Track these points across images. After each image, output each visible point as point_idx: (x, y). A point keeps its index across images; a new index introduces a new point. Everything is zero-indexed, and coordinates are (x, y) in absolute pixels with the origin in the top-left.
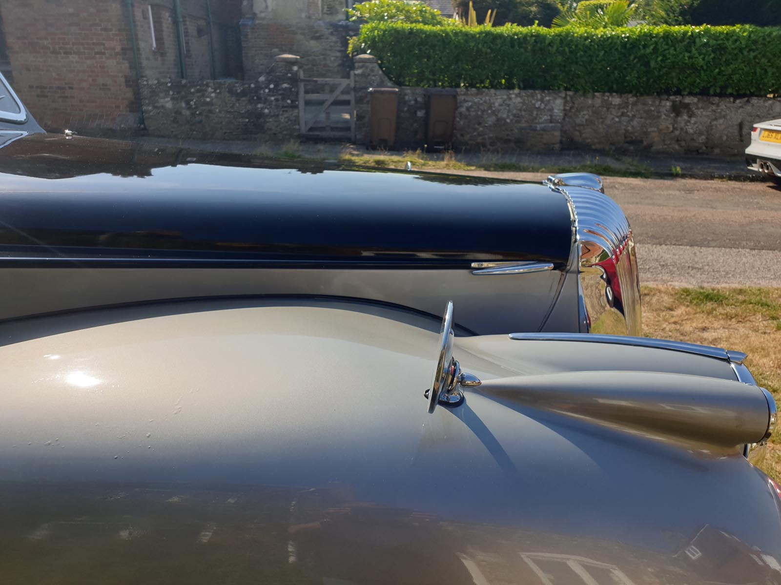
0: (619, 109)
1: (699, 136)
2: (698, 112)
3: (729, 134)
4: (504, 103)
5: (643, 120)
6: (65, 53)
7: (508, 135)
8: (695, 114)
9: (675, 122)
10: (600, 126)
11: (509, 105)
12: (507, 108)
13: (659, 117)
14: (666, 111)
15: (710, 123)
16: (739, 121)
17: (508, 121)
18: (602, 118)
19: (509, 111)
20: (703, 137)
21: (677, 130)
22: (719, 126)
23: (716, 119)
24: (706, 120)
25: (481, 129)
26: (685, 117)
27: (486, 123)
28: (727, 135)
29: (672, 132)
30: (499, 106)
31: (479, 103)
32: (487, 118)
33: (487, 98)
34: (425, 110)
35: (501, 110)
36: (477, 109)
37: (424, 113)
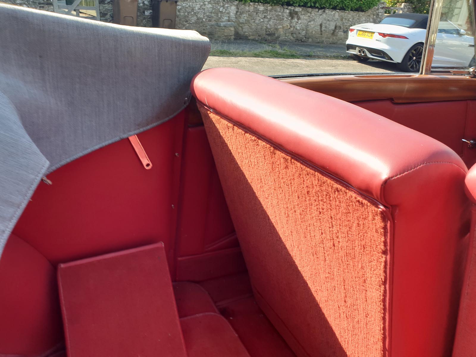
0: (263, 13)
1: (302, 31)
2: (302, 17)
3: (316, 31)
4: (201, 7)
5: (275, 21)
7: (204, 30)
8: (300, 18)
9: (291, 22)
10: (253, 24)
11: (204, 9)
12: (203, 11)
13: (283, 19)
14: (287, 15)
15: (307, 24)
16: (320, 23)
17: (204, 20)
18: (254, 19)
19: (204, 13)
20: (304, 32)
21: (292, 27)
22: (311, 26)
23: (310, 21)
24: (306, 21)
25: (188, 25)
26: (296, 20)
27: (191, 21)
28: (315, 31)
29: (289, 29)
30: (198, 9)
31: (185, 7)
32: (191, 17)
33: (191, 3)
34: (151, 11)
35: (199, 12)
36: (185, 11)
37: (151, 13)
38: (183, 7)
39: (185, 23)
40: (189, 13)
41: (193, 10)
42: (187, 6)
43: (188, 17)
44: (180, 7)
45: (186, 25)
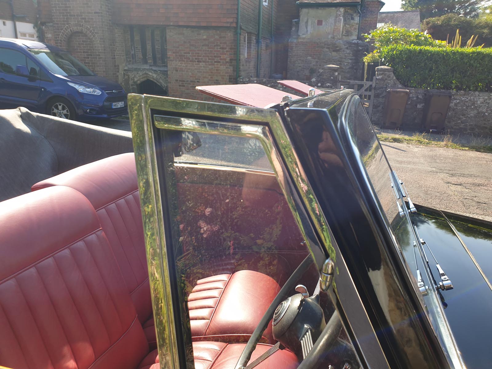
4: (484, 101)
6: (198, 62)
7: (485, 124)
11: (488, 103)
12: (487, 105)
17: (487, 114)
19: (488, 107)
25: (464, 118)
27: (469, 115)
30: (480, 103)
31: (465, 101)
32: (470, 111)
33: (472, 98)
34: (424, 104)
35: (481, 106)
36: (463, 105)
37: (423, 106)
38: (462, 101)
39: (461, 116)
40: (467, 107)
41: (473, 104)
42: (467, 100)
43: (466, 110)
44: (458, 101)
45: (462, 118)
